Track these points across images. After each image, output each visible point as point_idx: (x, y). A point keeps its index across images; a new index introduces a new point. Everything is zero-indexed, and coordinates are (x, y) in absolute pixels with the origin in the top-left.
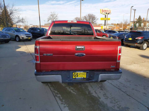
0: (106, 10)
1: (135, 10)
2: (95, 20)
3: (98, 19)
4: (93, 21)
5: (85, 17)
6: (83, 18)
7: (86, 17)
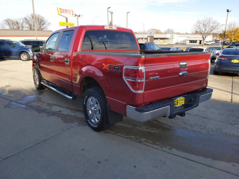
0: (66, 10)
1: (112, 13)
2: (45, 26)
3: (49, 23)
4: (42, 27)
5: (26, 19)
6: (22, 21)
7: (28, 19)
